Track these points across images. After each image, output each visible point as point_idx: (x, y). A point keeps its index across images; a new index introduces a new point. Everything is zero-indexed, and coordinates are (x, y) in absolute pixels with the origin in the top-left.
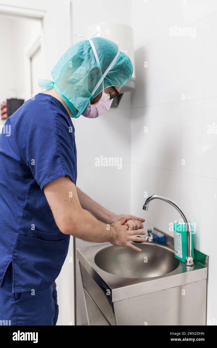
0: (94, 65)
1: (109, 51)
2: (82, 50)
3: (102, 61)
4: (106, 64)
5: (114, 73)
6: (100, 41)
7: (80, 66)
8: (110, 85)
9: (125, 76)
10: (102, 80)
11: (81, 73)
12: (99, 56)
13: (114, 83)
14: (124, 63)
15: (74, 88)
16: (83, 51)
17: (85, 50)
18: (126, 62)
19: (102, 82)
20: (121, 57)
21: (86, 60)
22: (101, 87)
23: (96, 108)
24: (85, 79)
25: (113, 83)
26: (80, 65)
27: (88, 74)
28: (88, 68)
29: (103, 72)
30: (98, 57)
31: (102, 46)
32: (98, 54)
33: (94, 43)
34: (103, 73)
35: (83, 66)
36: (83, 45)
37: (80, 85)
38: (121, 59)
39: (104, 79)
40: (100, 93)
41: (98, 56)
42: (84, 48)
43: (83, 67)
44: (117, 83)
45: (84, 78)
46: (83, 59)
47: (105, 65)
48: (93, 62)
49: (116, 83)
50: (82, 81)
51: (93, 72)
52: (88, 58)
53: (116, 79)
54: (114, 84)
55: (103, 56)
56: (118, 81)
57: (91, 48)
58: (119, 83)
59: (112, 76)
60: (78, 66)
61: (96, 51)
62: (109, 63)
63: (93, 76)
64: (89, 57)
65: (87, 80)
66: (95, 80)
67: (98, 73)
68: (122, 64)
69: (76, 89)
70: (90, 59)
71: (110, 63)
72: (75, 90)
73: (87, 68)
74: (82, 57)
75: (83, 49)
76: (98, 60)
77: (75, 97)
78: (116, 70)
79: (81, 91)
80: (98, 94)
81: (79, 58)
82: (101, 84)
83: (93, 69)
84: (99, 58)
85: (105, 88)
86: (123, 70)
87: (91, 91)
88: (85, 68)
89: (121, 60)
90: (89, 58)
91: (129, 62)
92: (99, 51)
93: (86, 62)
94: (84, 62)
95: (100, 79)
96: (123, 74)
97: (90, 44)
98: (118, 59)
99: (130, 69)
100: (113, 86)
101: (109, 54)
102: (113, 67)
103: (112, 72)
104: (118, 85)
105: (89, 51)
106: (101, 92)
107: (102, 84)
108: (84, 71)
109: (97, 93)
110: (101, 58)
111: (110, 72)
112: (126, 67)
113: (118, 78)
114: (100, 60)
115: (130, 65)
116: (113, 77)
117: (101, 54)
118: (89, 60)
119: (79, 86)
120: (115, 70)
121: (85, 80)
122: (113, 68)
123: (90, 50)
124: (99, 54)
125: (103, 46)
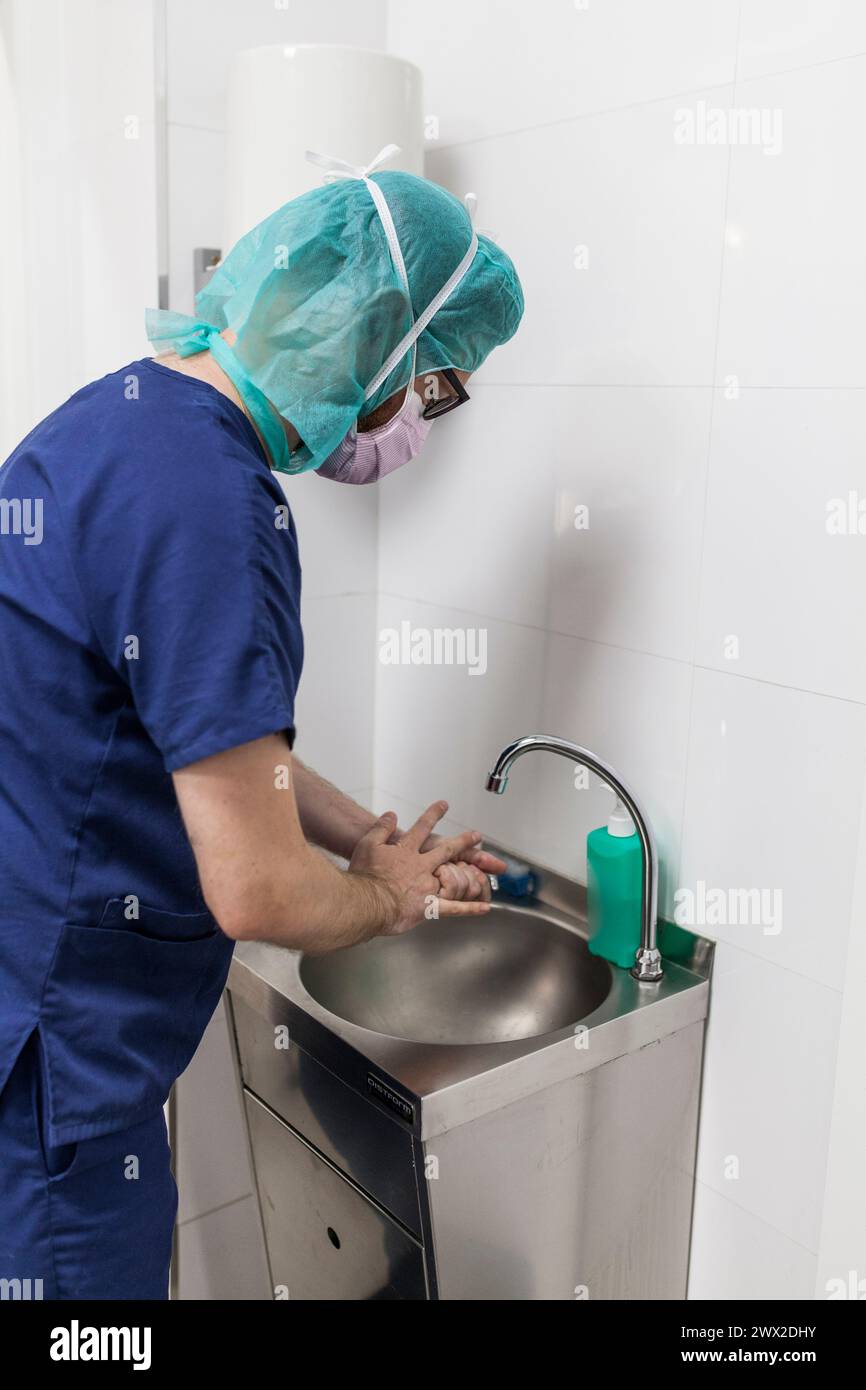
0: (385, 284)
1: (443, 233)
2: (339, 221)
3: (417, 269)
4: (430, 281)
5: (459, 319)
6: (409, 189)
7: (329, 281)
8: (439, 365)
9: (494, 332)
10: (409, 342)
11: (334, 310)
12: (408, 248)
13: (454, 356)
14: (498, 282)
15: (301, 366)
16: (345, 224)
17: (352, 219)
18: (503, 280)
19: (412, 348)
20: (486, 258)
21: (358, 259)
22: (404, 369)
23: (376, 446)
24: (349, 333)
25: (450, 357)
26: (331, 278)
27: (359, 318)
28: (365, 293)
29: (418, 311)
30: (400, 253)
31: (420, 211)
32: (400, 242)
33: (386, 197)
34: (417, 316)
35: (343, 281)
36: (344, 199)
37: (326, 354)
38: (485, 267)
39: (417, 339)
40: (397, 390)
41: (401, 249)
42: (349, 214)
43: (342, 288)
44: (464, 355)
45: (345, 330)
46: (344, 254)
47: (428, 283)
48: (382, 271)
49: (458, 358)
50: (334, 340)
51: (382, 308)
52: (365, 253)
53: (460, 342)
54: (453, 362)
55: (423, 252)
56: (468, 351)
57: (375, 213)
58: (470, 356)
59: (449, 328)
60: (322, 283)
61: (396, 228)
62: (442, 278)
63: (379, 325)
64: (368, 251)
65: (355, 337)
66: (383, 342)
67: (398, 315)
68: (491, 285)
69: (310, 370)
70: (372, 259)
71: (446, 277)
72: (305, 374)
73: (358, 291)
74: (338, 248)
75: (342, 214)
76: (403, 263)
77: (304, 400)
78: (465, 307)
79: (328, 379)
80: (391, 395)
81: (330, 251)
82: (406, 356)
83: (381, 296)
84: (404, 256)
85: (416, 373)
86: (491, 309)
87: (365, 379)
88: (350, 292)
89: (486, 269)
90: (367, 255)
91: (513, 281)
92: (407, 230)
93: (357, 268)
94: (347, 270)
95: (404, 335)
96: (489, 323)
97: (371, 198)
98: (475, 267)
99: (516, 307)
100: (448, 367)
101: (443, 245)
102: (455, 296)
103: (452, 313)
104: (467, 364)
105: (367, 227)
106: (401, 388)
107: (410, 359)
108: (347, 303)
109: (390, 389)
110: (413, 258)
111: (442, 313)
112: (502, 299)
113: (469, 338)
114: (408, 265)
115: (515, 292)
116: (452, 335)
117: (417, 243)
118: (369, 262)
119: (322, 360)
120: (460, 308)
121: (347, 337)
122: (455, 301)
123: (370, 221)
124: (407, 240)
125: (424, 210)
